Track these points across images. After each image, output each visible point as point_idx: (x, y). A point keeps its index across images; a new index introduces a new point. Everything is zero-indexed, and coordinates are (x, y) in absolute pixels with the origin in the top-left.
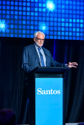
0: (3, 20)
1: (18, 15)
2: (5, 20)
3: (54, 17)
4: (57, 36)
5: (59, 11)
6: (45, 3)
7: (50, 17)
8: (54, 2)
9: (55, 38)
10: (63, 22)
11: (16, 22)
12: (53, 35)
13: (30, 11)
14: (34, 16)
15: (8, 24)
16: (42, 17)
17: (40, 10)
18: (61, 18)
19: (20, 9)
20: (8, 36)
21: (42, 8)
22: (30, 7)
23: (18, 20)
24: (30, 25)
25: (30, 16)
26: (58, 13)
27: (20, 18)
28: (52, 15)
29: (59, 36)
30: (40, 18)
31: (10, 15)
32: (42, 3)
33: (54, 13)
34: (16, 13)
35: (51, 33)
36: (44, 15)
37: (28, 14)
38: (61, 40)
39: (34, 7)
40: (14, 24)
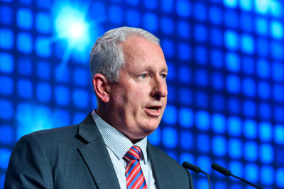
6: (48, 11)
7: (71, 86)
16: (35, 79)
17: (25, 43)
21: (35, 34)
28: (80, 77)
30: (25, 88)
32: (36, 10)
36: (43, 70)
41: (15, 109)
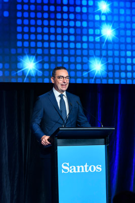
0: (31, 57)
1: (56, 48)
2: (34, 57)
3: (113, 50)
4: (120, 78)
5: (122, 40)
6: (99, 28)
7: (107, 50)
8: (113, 26)
9: (117, 82)
10: (129, 57)
11: (53, 59)
12: (114, 78)
13: (75, 42)
14: (82, 49)
15: (40, 63)
16: (95, 49)
17: (91, 39)
18: (126, 50)
19: (59, 38)
20: (40, 81)
21: (94, 35)
22: (75, 35)
23: (56, 55)
24: (76, 63)
25: (75, 49)
26: (120, 43)
27: (59, 52)
28: (110, 47)
29: (123, 78)
30: (91, 52)
31: (43, 48)
32: (94, 28)
33: (114, 42)
34: (53, 45)
35: (111, 75)
36: (98, 46)
37: (72, 45)
38: (126, 85)
39: (82, 35)
40: (49, 63)
41: (88, 59)
